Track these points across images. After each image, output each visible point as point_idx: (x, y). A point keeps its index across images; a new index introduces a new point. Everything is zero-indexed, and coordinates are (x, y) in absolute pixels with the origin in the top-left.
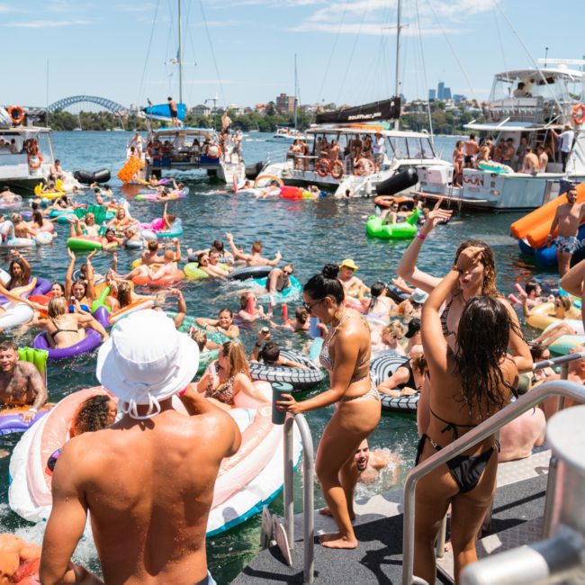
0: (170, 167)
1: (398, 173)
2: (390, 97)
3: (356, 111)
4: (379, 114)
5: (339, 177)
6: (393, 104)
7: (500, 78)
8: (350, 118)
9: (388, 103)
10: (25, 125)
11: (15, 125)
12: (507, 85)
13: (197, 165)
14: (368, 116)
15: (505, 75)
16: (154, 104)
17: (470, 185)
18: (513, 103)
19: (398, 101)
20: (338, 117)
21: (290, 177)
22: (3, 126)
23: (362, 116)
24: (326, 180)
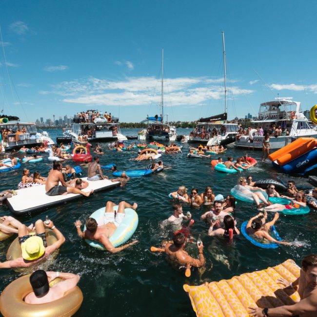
0: (154, 135)
1: (228, 137)
2: (223, 113)
3: (212, 118)
4: (220, 119)
5: (208, 139)
7: (263, 105)
8: (211, 120)
9: (223, 115)
12: (265, 107)
13: (162, 135)
14: (216, 119)
15: (265, 104)
16: (149, 117)
18: (268, 113)
19: (226, 114)
20: (207, 120)
21: (192, 140)
22: (105, 123)
23: (214, 119)
24: (204, 140)
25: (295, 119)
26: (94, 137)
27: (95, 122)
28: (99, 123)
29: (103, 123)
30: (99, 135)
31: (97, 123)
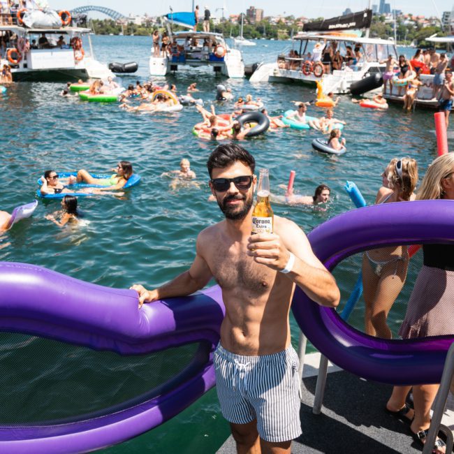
0: (184, 63)
3: (335, 21)
4: (353, 24)
5: (320, 76)
6: (365, 15)
8: (331, 27)
9: (362, 14)
10: (71, 25)
11: (64, 25)
13: (206, 63)
14: (344, 26)
19: (370, 13)
20: (322, 26)
21: (279, 75)
22: (54, 26)
23: (339, 26)
24: (309, 78)
26: (25, 66)
27: (29, 24)
28: (40, 26)
29: (48, 27)
30: (41, 60)
31: (34, 25)
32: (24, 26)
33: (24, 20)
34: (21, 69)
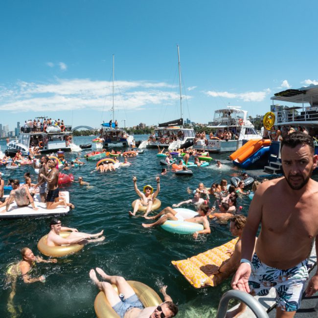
0: (110, 142)
1: (187, 142)
2: (180, 118)
3: (170, 123)
4: (177, 124)
5: (168, 143)
7: (216, 112)
8: (169, 125)
9: (179, 120)
10: (65, 131)
11: (62, 131)
12: (218, 114)
13: (119, 142)
14: (174, 124)
15: (218, 111)
16: (105, 123)
17: (211, 145)
18: (221, 119)
19: (182, 119)
20: (166, 125)
21: (151, 145)
22: (58, 131)
23: (172, 124)
24: (164, 145)
25: (243, 126)
26: (46, 148)
27: (48, 131)
28: (52, 132)
29: (56, 132)
30: (51, 146)
31: (50, 132)
32: (46, 132)
33: (46, 130)
34: (44, 150)
